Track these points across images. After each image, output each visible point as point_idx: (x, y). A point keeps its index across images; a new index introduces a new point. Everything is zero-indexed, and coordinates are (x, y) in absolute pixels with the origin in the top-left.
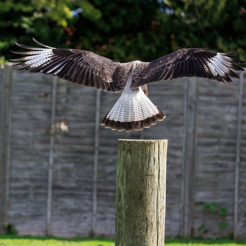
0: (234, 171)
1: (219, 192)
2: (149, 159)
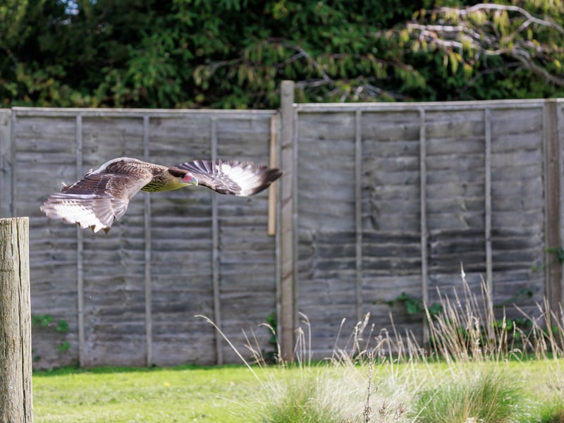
0: (76, 264)
1: (54, 297)
2: (5, 247)
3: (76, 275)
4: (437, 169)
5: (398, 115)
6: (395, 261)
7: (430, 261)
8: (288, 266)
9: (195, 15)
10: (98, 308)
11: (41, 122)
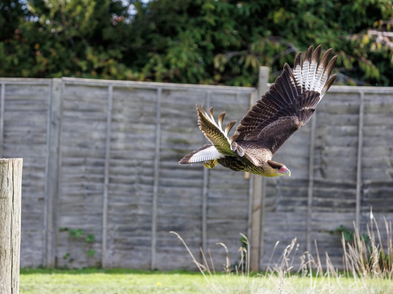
0: (102, 194)
1: (85, 217)
2: (2, 180)
3: (102, 201)
4: (371, 136)
5: (345, 95)
6: (336, 202)
7: (362, 203)
8: (257, 202)
9: (217, 18)
10: (117, 226)
11: (83, 89)
